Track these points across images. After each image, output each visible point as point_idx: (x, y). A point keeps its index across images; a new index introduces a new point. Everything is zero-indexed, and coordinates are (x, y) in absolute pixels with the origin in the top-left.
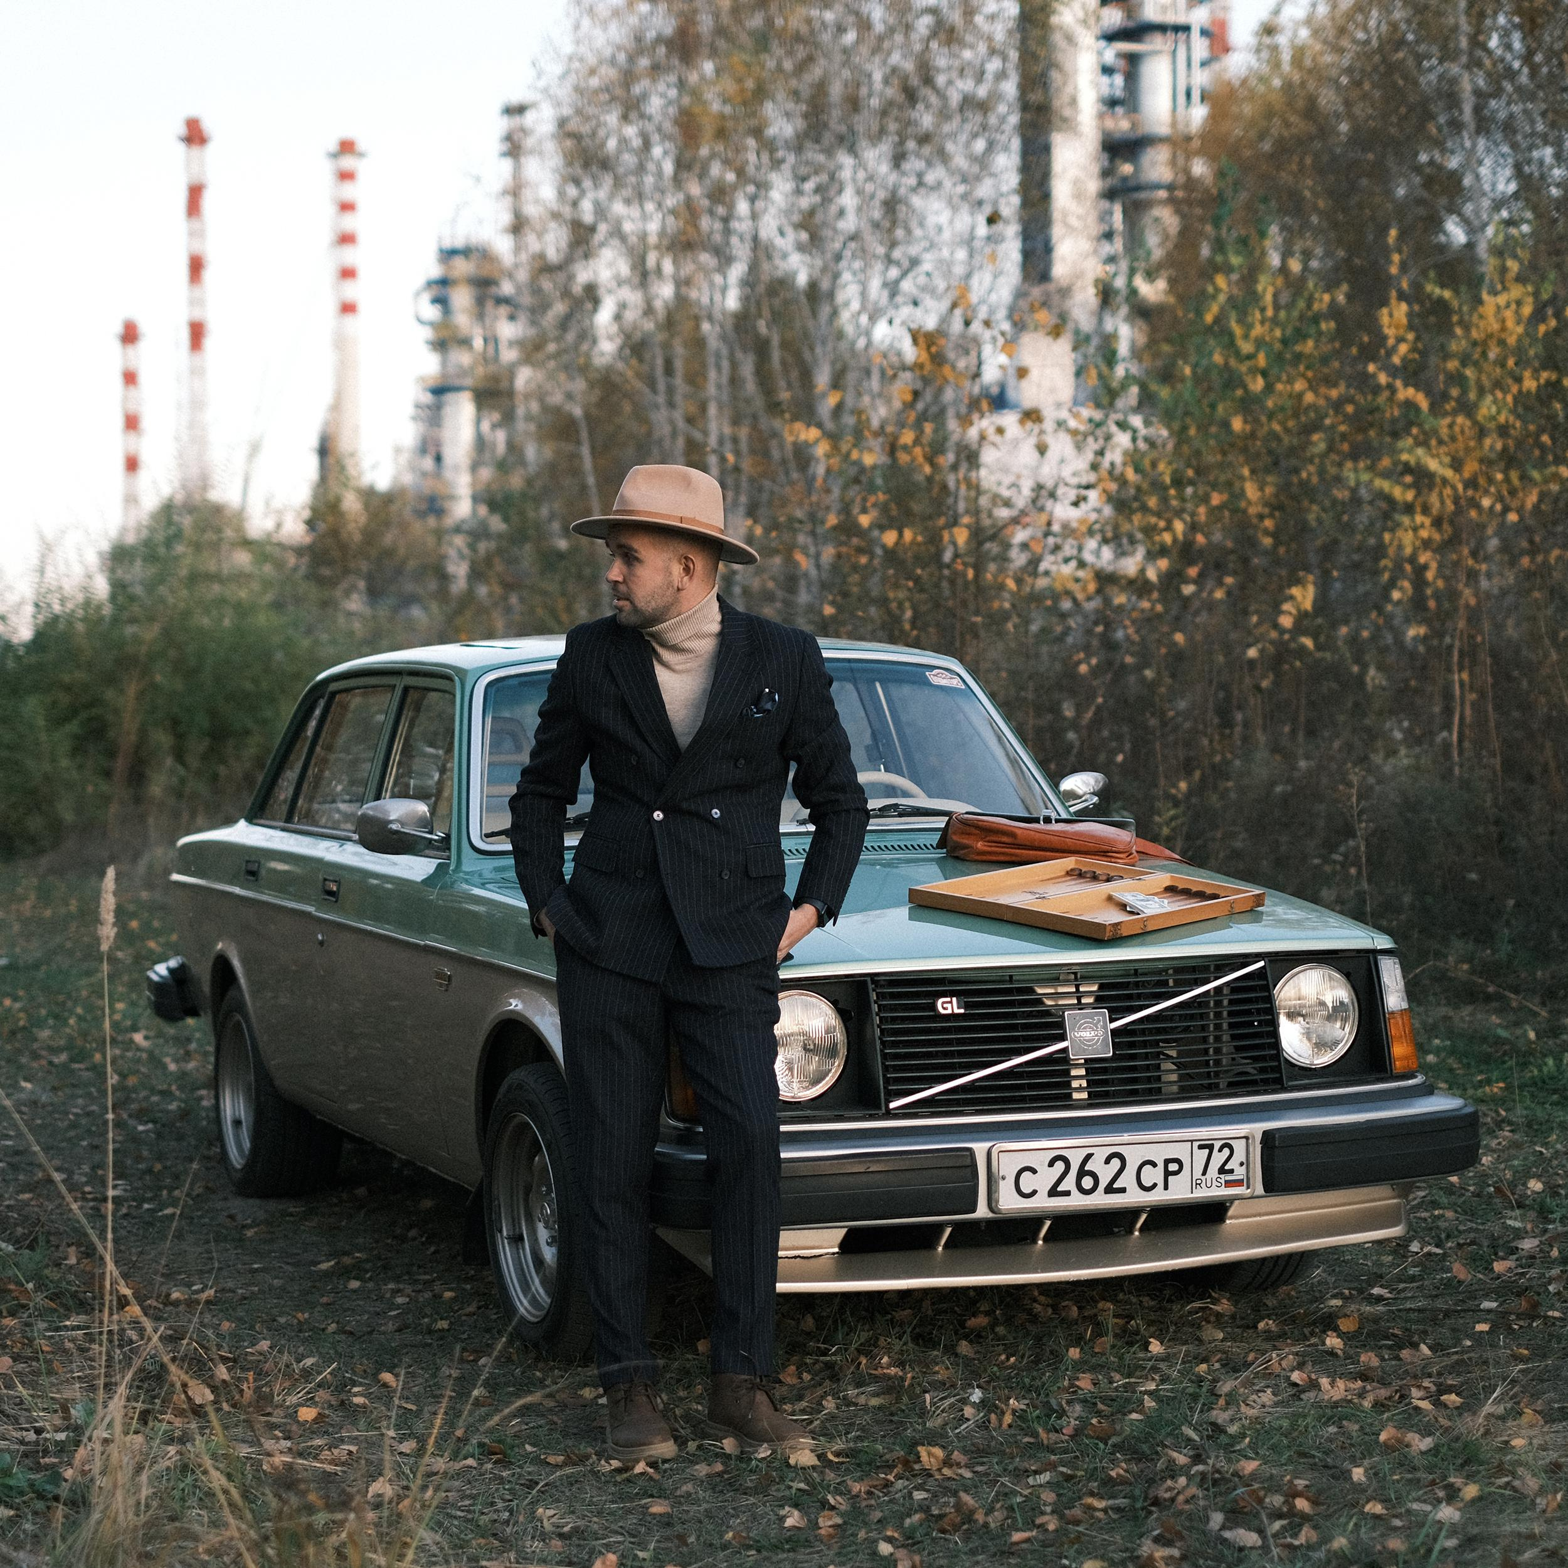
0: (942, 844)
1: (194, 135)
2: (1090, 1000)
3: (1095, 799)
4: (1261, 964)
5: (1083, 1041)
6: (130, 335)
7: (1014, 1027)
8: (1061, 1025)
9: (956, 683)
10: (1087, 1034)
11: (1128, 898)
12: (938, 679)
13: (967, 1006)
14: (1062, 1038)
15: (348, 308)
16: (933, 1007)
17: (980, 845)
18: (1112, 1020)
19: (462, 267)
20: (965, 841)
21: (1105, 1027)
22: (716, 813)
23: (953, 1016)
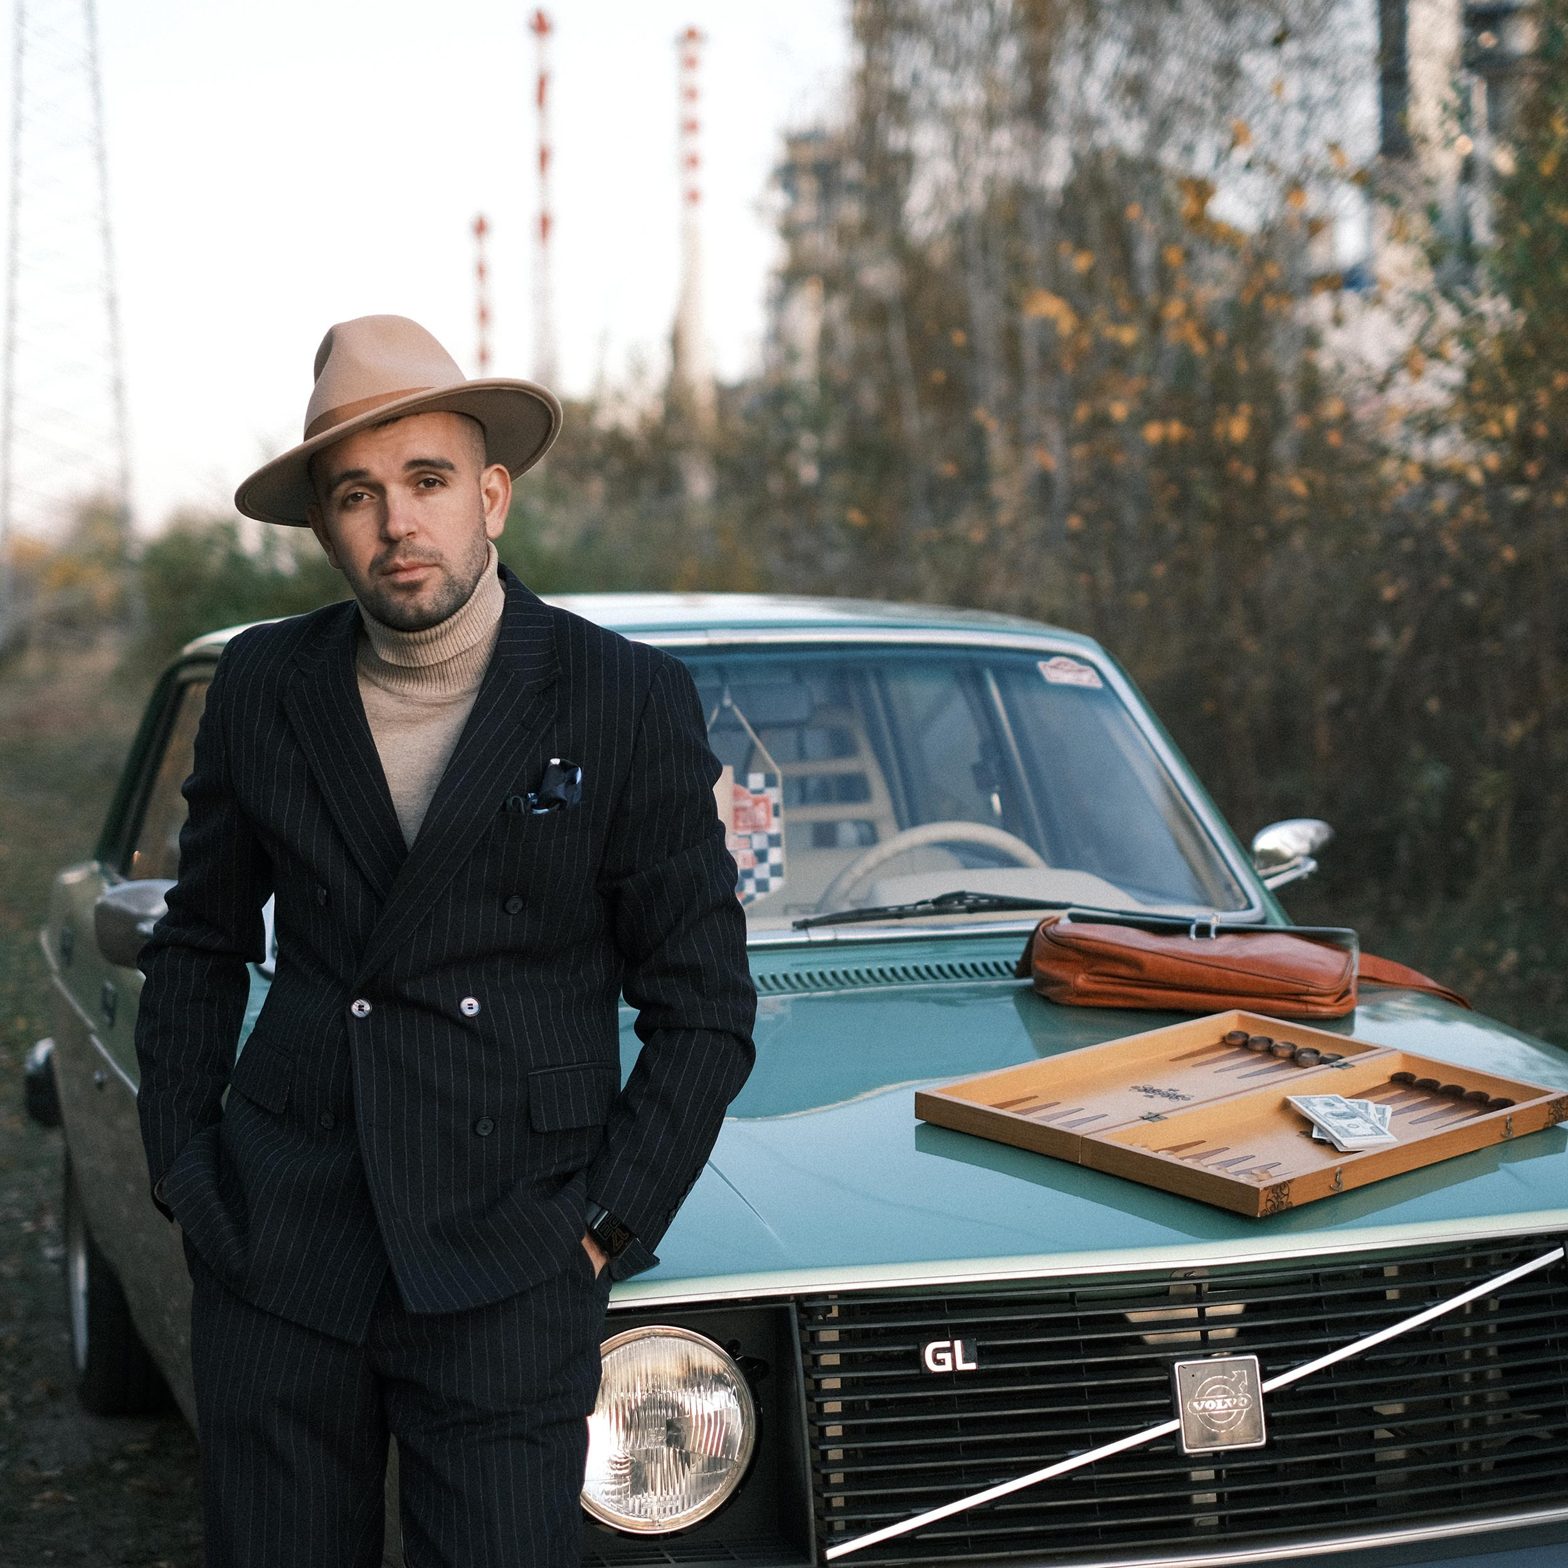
0: (1024, 968)
1: (541, 25)
2: (1229, 1332)
3: (1312, 865)
4: (1558, 1253)
5: (1208, 1419)
6: (481, 228)
7: (1077, 1395)
8: (1168, 1388)
9: (1087, 679)
10: (1216, 1405)
11: (1317, 1109)
12: (1056, 673)
13: (981, 1355)
14: (1170, 1412)
15: (693, 197)
16: (916, 1359)
17: (1081, 980)
18: (1266, 1376)
19: (809, 154)
20: (1058, 972)
21: (1252, 1389)
22: (470, 1006)
23: (956, 1376)
